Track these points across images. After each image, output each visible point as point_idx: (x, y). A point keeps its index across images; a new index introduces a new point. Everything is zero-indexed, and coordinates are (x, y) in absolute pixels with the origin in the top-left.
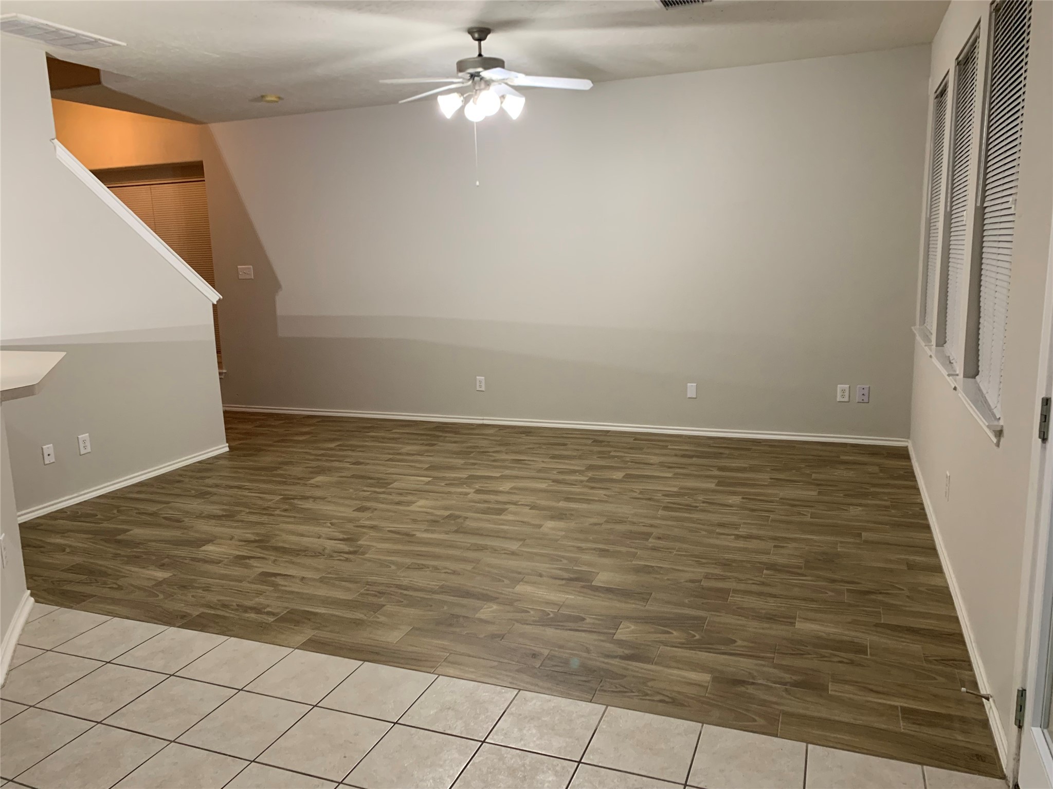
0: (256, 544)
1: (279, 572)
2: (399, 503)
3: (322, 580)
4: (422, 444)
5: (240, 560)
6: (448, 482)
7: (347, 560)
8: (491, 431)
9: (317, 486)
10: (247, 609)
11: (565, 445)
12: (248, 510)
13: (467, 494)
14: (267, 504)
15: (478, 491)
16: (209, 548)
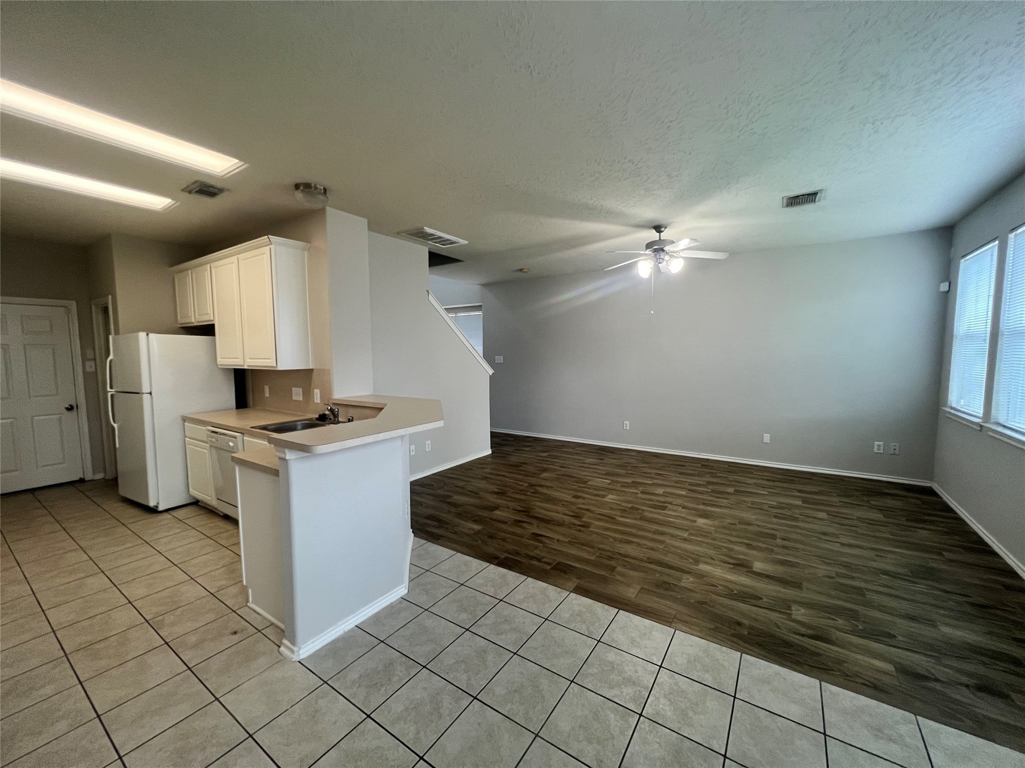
0: (523, 513)
1: (543, 534)
2: (597, 495)
3: (570, 543)
4: (596, 459)
5: (518, 522)
6: (621, 484)
7: (580, 531)
8: (634, 454)
9: (545, 479)
10: (532, 558)
11: (684, 466)
12: (512, 491)
13: (637, 494)
14: (522, 488)
15: (642, 493)
16: (497, 512)
